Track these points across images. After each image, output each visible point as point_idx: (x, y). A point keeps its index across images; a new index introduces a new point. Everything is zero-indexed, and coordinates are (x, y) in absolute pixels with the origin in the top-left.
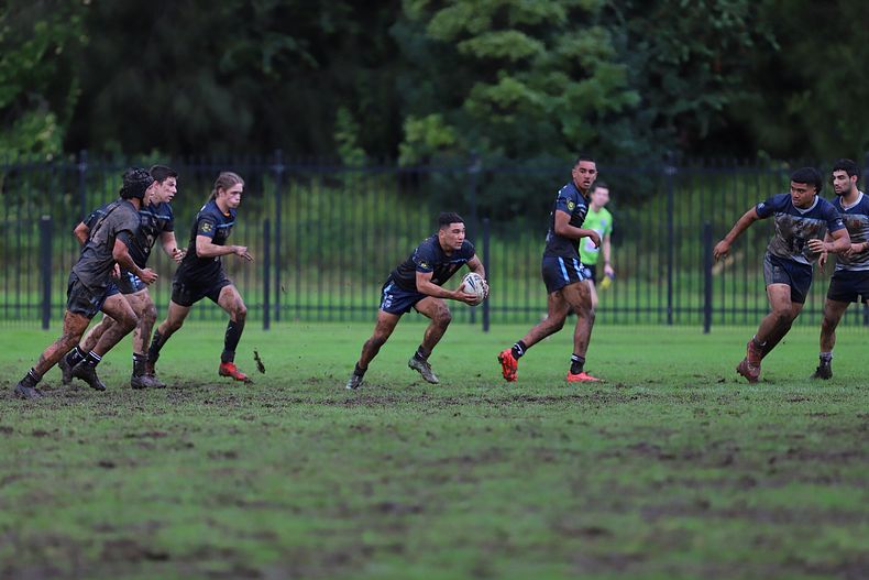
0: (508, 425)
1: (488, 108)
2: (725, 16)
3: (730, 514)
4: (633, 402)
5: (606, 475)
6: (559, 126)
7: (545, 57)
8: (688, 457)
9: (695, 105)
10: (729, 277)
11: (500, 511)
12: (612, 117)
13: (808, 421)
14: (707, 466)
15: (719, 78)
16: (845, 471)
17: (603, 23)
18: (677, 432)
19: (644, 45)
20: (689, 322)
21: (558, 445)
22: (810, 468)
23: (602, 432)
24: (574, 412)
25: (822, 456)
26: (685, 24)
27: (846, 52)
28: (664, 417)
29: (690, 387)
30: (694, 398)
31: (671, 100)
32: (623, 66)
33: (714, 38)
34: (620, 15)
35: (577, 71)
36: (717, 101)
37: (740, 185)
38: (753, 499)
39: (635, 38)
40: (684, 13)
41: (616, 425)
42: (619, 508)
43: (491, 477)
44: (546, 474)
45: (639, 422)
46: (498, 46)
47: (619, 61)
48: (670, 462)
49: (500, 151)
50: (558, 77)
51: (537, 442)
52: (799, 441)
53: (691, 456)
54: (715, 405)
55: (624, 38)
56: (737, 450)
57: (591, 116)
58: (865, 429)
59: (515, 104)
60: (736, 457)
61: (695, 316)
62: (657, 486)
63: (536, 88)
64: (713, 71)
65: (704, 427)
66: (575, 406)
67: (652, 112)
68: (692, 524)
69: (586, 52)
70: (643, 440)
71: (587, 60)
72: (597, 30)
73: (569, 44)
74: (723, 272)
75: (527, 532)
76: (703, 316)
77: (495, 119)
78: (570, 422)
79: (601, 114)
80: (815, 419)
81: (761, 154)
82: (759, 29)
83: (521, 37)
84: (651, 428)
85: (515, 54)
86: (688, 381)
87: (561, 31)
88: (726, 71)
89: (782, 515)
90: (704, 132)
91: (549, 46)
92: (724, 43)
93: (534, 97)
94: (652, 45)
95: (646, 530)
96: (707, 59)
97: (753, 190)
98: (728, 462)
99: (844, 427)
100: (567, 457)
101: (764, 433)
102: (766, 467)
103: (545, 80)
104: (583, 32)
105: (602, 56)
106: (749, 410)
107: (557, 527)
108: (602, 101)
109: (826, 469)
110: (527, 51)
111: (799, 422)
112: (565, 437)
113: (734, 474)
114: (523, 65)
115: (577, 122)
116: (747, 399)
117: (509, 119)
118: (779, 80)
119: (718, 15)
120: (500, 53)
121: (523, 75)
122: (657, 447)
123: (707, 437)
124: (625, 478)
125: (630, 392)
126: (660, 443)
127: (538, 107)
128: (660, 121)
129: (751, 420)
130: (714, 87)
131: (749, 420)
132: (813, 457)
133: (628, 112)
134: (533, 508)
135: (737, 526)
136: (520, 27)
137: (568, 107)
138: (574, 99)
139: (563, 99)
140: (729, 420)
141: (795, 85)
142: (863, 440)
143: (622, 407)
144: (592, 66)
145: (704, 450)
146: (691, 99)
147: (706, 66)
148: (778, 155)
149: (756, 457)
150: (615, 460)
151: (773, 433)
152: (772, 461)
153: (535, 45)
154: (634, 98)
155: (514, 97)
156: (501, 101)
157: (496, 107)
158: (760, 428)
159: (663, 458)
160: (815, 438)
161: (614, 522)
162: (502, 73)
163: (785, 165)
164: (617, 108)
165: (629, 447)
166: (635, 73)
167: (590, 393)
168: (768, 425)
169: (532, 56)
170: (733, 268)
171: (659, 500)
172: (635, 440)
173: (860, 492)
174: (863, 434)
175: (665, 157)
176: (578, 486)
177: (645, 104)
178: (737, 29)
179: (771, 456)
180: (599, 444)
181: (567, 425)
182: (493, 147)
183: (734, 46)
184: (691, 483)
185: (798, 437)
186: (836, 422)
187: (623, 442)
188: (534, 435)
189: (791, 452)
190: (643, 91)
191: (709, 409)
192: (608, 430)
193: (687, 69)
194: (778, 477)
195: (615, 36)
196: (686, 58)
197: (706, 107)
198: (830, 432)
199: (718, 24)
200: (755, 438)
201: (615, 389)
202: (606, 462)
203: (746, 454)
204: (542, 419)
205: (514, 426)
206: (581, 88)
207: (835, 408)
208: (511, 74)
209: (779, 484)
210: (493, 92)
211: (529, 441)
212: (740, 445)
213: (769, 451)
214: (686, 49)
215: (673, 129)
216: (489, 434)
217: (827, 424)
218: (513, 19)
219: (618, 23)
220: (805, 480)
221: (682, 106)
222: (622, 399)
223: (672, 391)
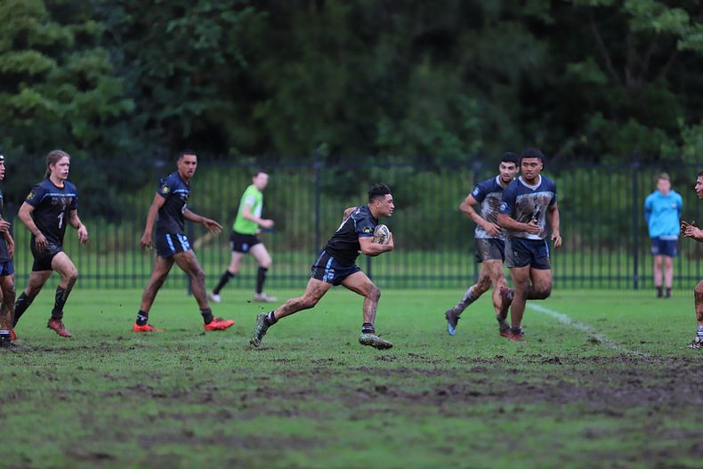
0: (30, 371)
1: (11, 113)
2: (202, 39)
3: (211, 442)
4: (132, 351)
5: (110, 411)
6: (69, 128)
7: (56, 71)
8: (176, 396)
9: (179, 110)
10: (207, 250)
11: (24, 441)
12: (112, 121)
13: (272, 366)
14: (192, 403)
15: (198, 89)
16: (302, 405)
17: (104, 45)
18: (167, 375)
19: (137, 62)
20: (176, 287)
21: (70, 387)
22: (274, 403)
23: (106, 376)
24: (83, 360)
25: (283, 394)
26: (171, 45)
27: (300, 69)
28: (156, 363)
29: (177, 339)
30: (180, 348)
31: (160, 107)
32: (120, 80)
33: (194, 56)
34: (117, 38)
35: (84, 83)
36: (197, 108)
37: (216, 176)
38: (228, 428)
39: (130, 57)
40: (170, 36)
41: (117, 370)
42: (120, 437)
43: (16, 413)
44: (62, 410)
45: (135, 368)
46: (18, 64)
47: (117, 75)
48: (161, 399)
49: (21, 148)
50: (68, 88)
51: (54, 385)
52: (265, 382)
53: (178, 395)
54: (197, 354)
55: (121, 56)
56: (216, 389)
57: (95, 120)
58: (318, 372)
59: (32, 110)
60: (215, 396)
61: (180, 282)
62: (152, 419)
63: (50, 97)
64: (193, 83)
65: (188, 372)
66: (84, 355)
67: (144, 117)
68: (179, 449)
69: (90, 68)
70: (139, 382)
71: (91, 75)
72: (99, 50)
73: (77, 62)
74: (203, 246)
75: (45, 458)
76: (186, 281)
77: (17, 122)
78: (81, 368)
79: (104, 119)
80: (278, 364)
81: (233, 151)
82: (230, 49)
83: (38, 56)
84: (145, 372)
85: (32, 70)
86: (175, 334)
87: (70, 51)
88: (204, 83)
89: (252, 442)
90: (187, 133)
91: (60, 63)
92: (202, 60)
93: (49, 104)
94: (144, 63)
95: (142, 454)
96: (188, 74)
97: (226, 179)
98: (209, 399)
99: (302, 370)
100: (78, 396)
101: (237, 375)
102: (239, 403)
103: (57, 91)
104: (87, 52)
105: (104, 71)
106: (225, 358)
107: (70, 453)
108: (104, 108)
109: (288, 404)
110: (42, 67)
111: (265, 367)
112: (76, 380)
113: (213, 409)
114: (39, 78)
115: (83, 124)
116: (223, 348)
117: (29, 122)
118: (247, 91)
119: (197, 38)
120: (21, 68)
121: (40, 86)
122: (151, 388)
123: (191, 379)
124: (126, 413)
125: (129, 344)
126: (153, 385)
127: (52, 112)
128: (150, 124)
129: (226, 366)
130: (194, 97)
131: (223, 366)
132: (276, 395)
133: (125, 116)
134: (51, 438)
135: (215, 451)
136: (37, 47)
137: (77, 112)
138: (82, 106)
139: (72, 106)
140: (208, 366)
141: (259, 95)
142: (316, 381)
143: (123, 356)
144: (95, 79)
145: (188, 390)
146: (176, 106)
147: (187, 80)
148: (246, 151)
149: (231, 395)
150: (117, 399)
151: (245, 375)
152: (243, 398)
153: (49, 62)
154: (130, 105)
155: (32, 104)
156: (21, 108)
157: (17, 112)
158: (234, 372)
159: (154, 396)
160: (278, 379)
161: (117, 449)
162: (22, 85)
163: (252, 160)
164: (116, 112)
165: (129, 388)
166: (130, 85)
167: (96, 345)
168: (240, 369)
169: (47, 71)
170: (211, 243)
171: (153, 431)
172: (133, 383)
173: (314, 423)
174: (315, 377)
175: (155, 154)
176: (86, 420)
177: (139, 110)
178: (213, 50)
179: (242, 394)
180: (104, 386)
181: (77, 371)
182: (15, 145)
183: (210, 65)
184: (178, 417)
185: (264, 379)
186: (294, 366)
187: (124, 384)
188: (51, 379)
189: (259, 390)
190: (137, 100)
191: (192, 357)
192: (112, 374)
193: (173, 82)
194: (249, 411)
195: (113, 55)
196: (171, 72)
197: (188, 113)
198: (289, 374)
199: (197, 46)
200: (230, 380)
201: (116, 342)
202: (109, 399)
203: (223, 392)
204: (57, 366)
205: (35, 371)
206: (87, 97)
207: (293, 355)
208: (29, 85)
209: (249, 417)
210: (15, 100)
211: (47, 384)
212: (217, 386)
213: (241, 390)
214: (171, 67)
215: (160, 130)
216: (15, 378)
217: (287, 368)
218: (31, 41)
219: (116, 44)
220: (270, 413)
221: (168, 112)
222: (122, 349)
223: (162, 343)
